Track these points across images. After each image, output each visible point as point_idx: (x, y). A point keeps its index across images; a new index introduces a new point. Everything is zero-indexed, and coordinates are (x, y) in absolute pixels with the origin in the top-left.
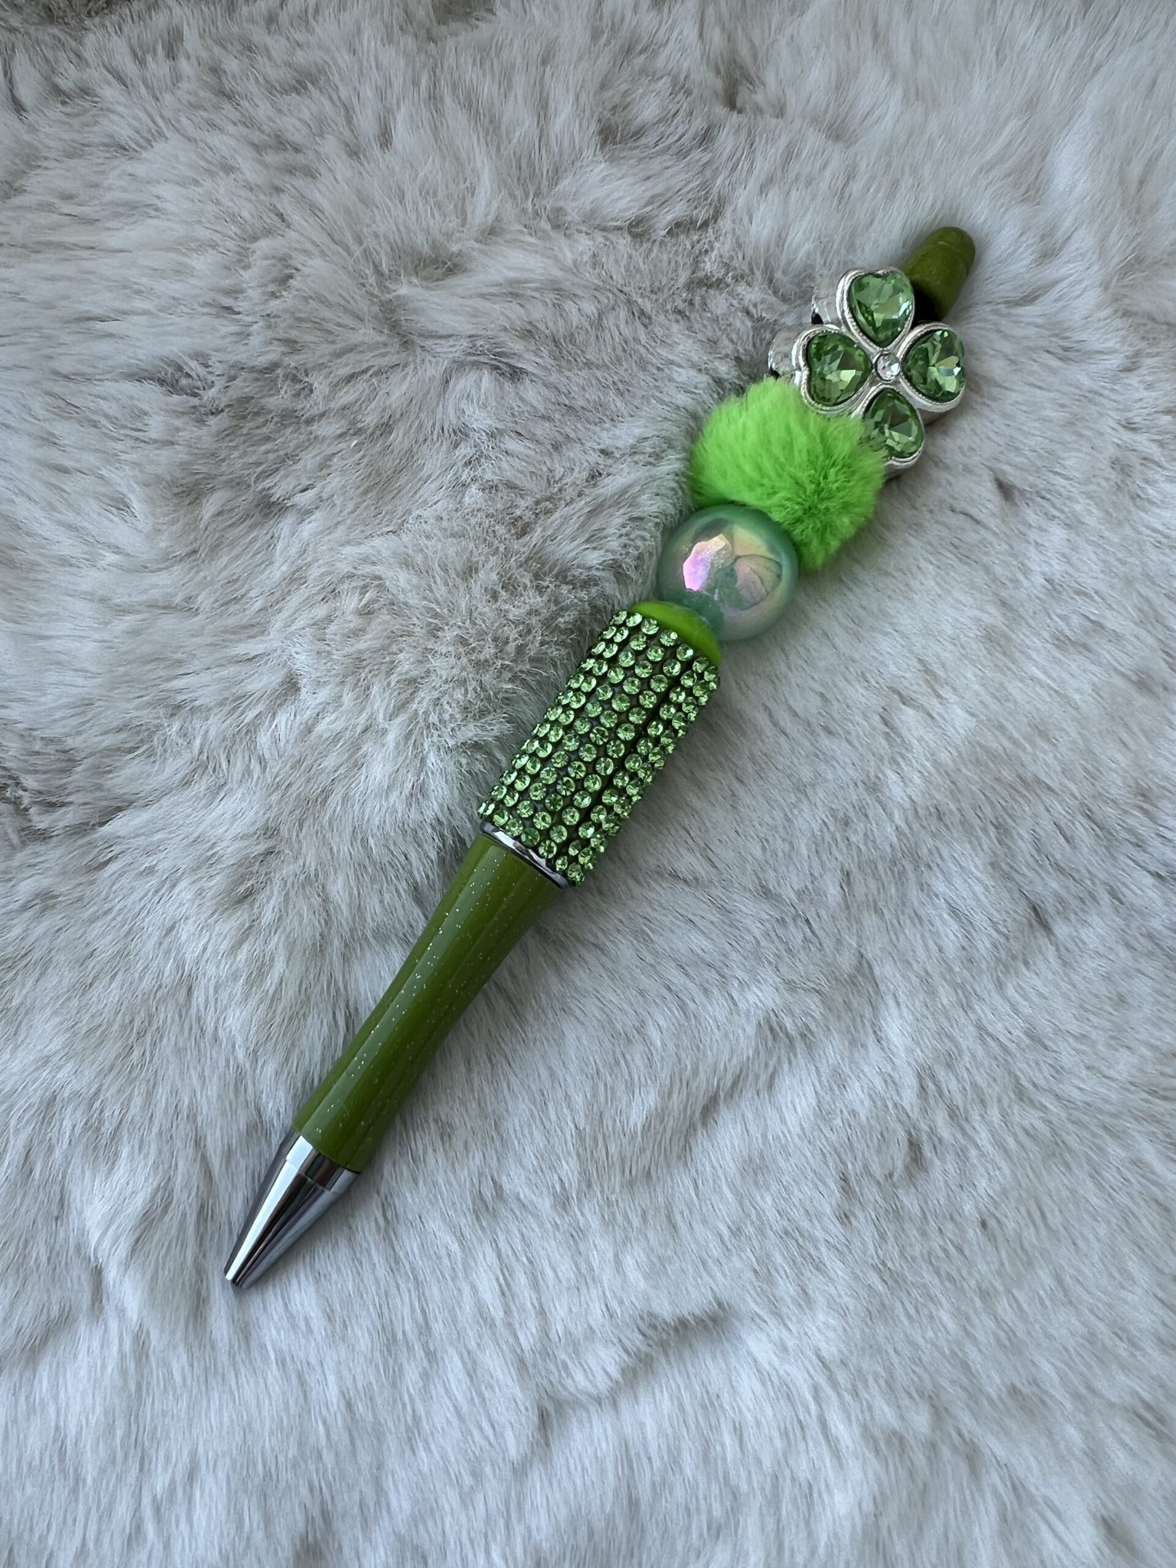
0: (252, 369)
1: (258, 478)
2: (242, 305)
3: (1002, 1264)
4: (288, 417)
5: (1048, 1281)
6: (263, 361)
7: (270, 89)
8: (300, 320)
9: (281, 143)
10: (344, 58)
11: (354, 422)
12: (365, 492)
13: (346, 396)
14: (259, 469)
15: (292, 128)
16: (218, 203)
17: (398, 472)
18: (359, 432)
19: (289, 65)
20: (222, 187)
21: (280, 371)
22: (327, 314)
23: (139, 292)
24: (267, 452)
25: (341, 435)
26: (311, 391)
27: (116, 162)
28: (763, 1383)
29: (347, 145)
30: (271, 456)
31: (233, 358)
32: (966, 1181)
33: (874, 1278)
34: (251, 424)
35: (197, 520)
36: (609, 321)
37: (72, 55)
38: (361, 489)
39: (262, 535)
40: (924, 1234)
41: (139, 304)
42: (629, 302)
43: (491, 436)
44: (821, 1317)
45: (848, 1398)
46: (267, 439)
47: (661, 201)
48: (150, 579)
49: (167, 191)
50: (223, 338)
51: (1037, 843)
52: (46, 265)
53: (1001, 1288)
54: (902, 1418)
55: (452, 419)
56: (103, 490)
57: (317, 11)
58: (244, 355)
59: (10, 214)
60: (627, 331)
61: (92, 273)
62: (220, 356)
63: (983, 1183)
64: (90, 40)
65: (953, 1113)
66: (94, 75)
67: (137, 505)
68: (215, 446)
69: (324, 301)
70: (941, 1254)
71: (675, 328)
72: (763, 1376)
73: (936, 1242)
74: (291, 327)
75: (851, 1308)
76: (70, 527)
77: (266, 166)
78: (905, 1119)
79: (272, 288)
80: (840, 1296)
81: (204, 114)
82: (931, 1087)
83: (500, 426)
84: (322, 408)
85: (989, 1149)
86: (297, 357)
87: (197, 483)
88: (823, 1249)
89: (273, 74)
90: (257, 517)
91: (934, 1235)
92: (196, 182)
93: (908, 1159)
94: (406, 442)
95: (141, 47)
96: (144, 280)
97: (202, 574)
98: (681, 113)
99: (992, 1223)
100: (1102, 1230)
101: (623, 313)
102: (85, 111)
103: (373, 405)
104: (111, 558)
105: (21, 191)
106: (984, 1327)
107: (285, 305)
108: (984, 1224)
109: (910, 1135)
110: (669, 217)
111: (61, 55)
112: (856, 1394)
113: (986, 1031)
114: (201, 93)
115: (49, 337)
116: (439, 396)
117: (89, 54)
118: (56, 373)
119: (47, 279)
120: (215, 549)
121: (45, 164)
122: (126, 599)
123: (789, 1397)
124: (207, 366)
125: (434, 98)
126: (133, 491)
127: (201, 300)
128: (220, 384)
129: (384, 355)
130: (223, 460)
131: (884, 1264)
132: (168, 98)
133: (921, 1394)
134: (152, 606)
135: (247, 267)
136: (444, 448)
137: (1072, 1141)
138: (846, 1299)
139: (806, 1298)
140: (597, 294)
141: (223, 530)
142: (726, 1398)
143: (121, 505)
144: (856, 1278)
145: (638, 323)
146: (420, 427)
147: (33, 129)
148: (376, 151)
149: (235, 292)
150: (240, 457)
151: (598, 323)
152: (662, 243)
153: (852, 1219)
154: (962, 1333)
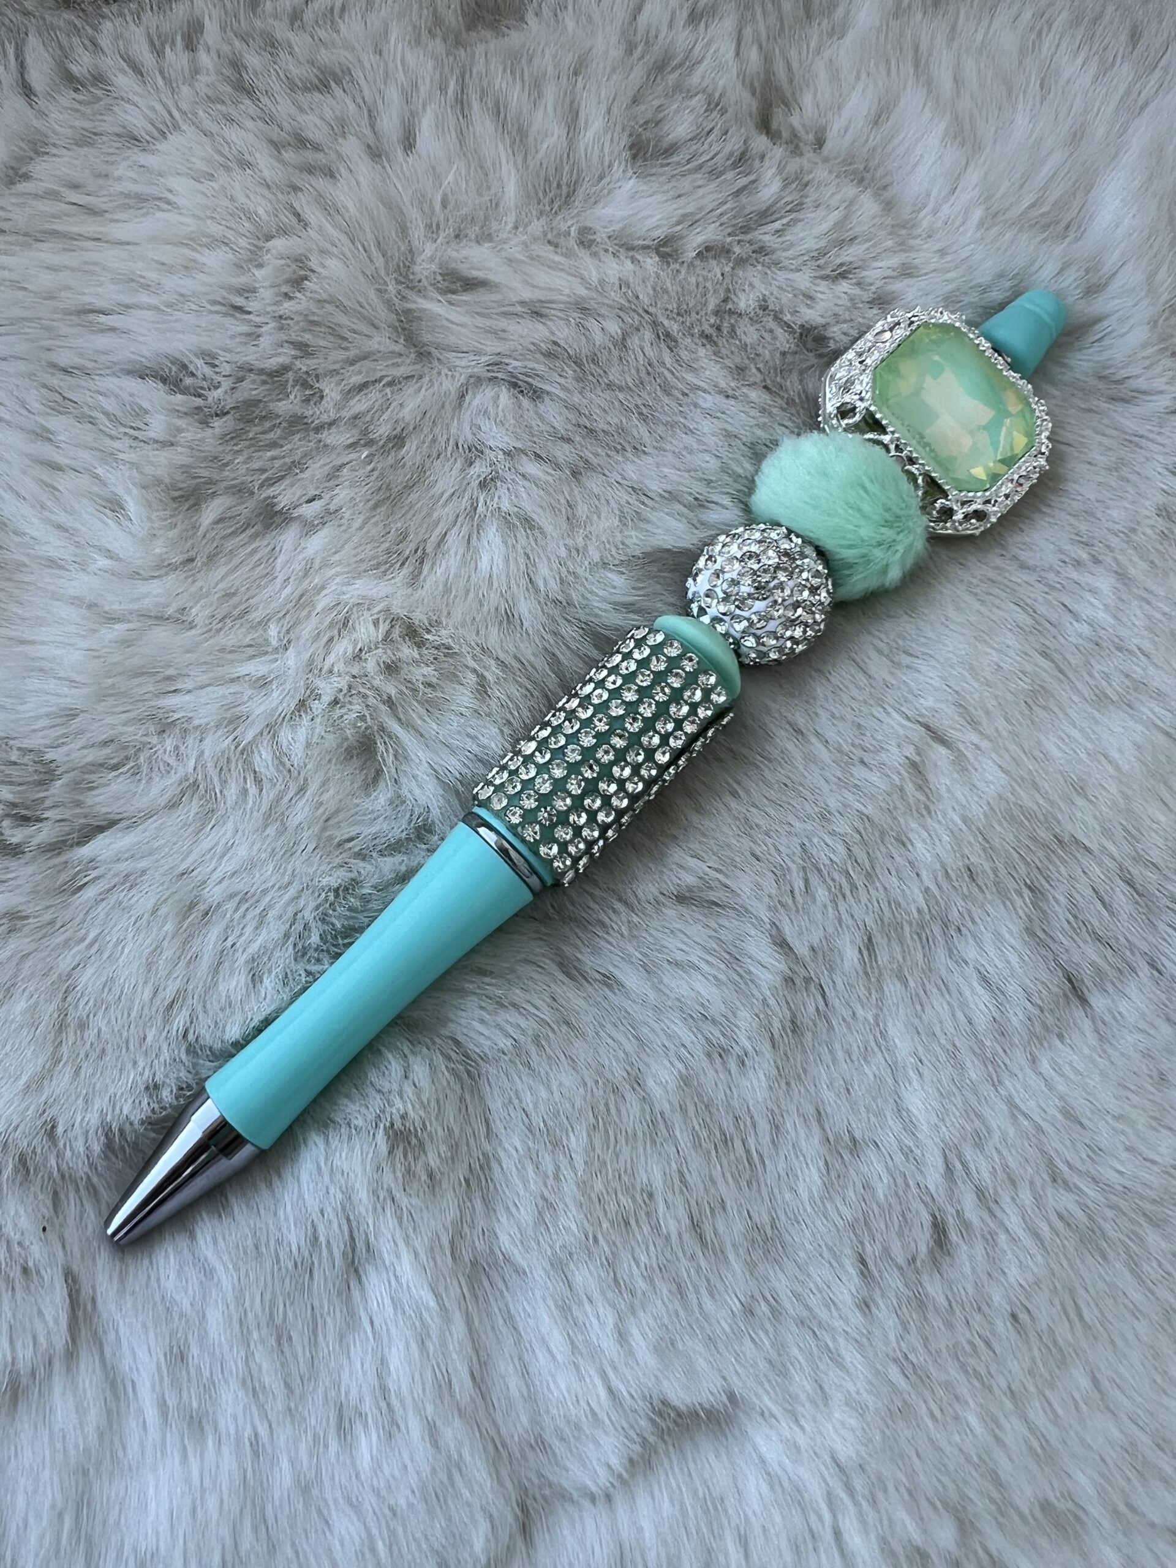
0: (261, 372)
1: (261, 486)
2: (252, 305)
3: (1034, 1361)
4: (297, 424)
5: (1085, 1383)
6: (273, 363)
7: (292, 85)
8: (312, 323)
9: (301, 142)
10: (369, 59)
11: (365, 432)
12: (375, 507)
13: (359, 404)
14: (264, 477)
15: (313, 126)
16: (232, 199)
17: (409, 487)
18: (370, 443)
19: (312, 63)
20: (239, 183)
21: (290, 375)
22: (342, 319)
23: (146, 287)
24: (274, 458)
25: (352, 446)
26: (322, 397)
27: (129, 153)
28: (772, 1489)
29: (369, 147)
30: (277, 463)
31: (241, 359)
32: (995, 1269)
33: (894, 1373)
34: (258, 429)
35: (195, 528)
36: (634, 342)
37: (87, 42)
38: (372, 502)
39: (263, 545)
40: (949, 1325)
41: (145, 298)
42: (655, 324)
43: (508, 454)
44: (837, 1415)
45: (865, 1505)
46: (274, 445)
47: (692, 221)
48: (143, 588)
49: (180, 185)
50: (232, 337)
51: (1073, 907)
52: (47, 253)
53: (1032, 1389)
54: (924, 1531)
55: (466, 435)
56: (96, 489)
57: (343, 9)
58: (254, 357)
59: (14, 200)
60: (651, 353)
61: (95, 264)
62: (228, 357)
63: (1013, 1272)
64: (107, 26)
65: (981, 1194)
66: (110, 63)
67: (132, 507)
68: (220, 448)
69: (339, 306)
70: (967, 1347)
71: (702, 352)
72: (772, 1479)
73: (963, 1335)
74: (304, 331)
75: (870, 1404)
76: (59, 527)
77: (284, 163)
78: (928, 1199)
79: (285, 289)
80: (858, 1393)
81: (222, 108)
82: (959, 1166)
83: (519, 445)
84: (333, 415)
85: (1021, 1233)
86: (308, 362)
87: (197, 488)
88: (842, 1341)
89: (296, 71)
90: (259, 527)
91: (960, 1327)
92: (211, 177)
93: (932, 1243)
94: (418, 457)
95: (159, 37)
96: (152, 275)
97: (198, 584)
98: (716, 131)
99: (1023, 1316)
100: (1142, 1327)
101: (648, 335)
102: (99, 99)
103: (385, 417)
104: (103, 562)
105: (26, 177)
106: (1014, 1430)
107: (299, 307)
108: (1014, 1316)
109: (935, 1217)
110: (700, 239)
111: (76, 40)
112: (873, 1502)
113: (1017, 1107)
114: (221, 88)
115: (49, 329)
116: (454, 410)
117: (105, 42)
118: (54, 365)
119: (48, 268)
120: (212, 558)
121: (54, 151)
122: (116, 607)
123: (801, 1505)
124: (214, 366)
125: (461, 103)
126: (128, 491)
127: (210, 297)
128: (226, 384)
129: (396, 365)
130: (226, 465)
131: (906, 1357)
132: (186, 90)
133: (945, 1505)
134: (144, 615)
135: (260, 266)
136: (458, 465)
137: (1108, 1227)
138: (865, 1395)
139: (823, 1396)
140: (621, 313)
141: (223, 538)
142: (731, 1501)
143: (115, 506)
144: (877, 1372)
145: (663, 345)
146: (434, 441)
147: (42, 114)
148: (400, 153)
149: (248, 291)
150: (244, 463)
151: (622, 343)
152: (691, 265)
153: (874, 1309)
154: (990, 1439)
